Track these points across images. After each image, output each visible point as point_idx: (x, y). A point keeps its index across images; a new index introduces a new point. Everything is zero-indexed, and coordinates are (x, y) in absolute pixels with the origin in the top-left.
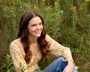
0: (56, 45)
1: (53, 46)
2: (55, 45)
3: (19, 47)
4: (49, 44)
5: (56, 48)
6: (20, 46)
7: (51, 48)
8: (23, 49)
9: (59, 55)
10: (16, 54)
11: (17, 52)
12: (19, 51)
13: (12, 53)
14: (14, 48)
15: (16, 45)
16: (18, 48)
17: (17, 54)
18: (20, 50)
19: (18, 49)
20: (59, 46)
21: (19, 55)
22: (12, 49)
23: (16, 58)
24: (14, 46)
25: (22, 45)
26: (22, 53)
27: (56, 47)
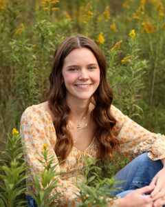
0: (135, 129)
1: (127, 131)
2: (132, 129)
3: (44, 120)
4: (118, 128)
5: (135, 137)
6: (46, 119)
7: (123, 135)
8: (53, 126)
9: (139, 150)
10: (34, 136)
11: (38, 131)
12: (41, 128)
13: (26, 132)
14: (31, 122)
15: (37, 116)
16: (41, 122)
17: (37, 135)
18: (45, 128)
19: (39, 123)
20: (142, 132)
21: (42, 138)
22: (27, 123)
23: (33, 145)
24: (30, 118)
25: (50, 116)
26: (49, 134)
27: (135, 133)
